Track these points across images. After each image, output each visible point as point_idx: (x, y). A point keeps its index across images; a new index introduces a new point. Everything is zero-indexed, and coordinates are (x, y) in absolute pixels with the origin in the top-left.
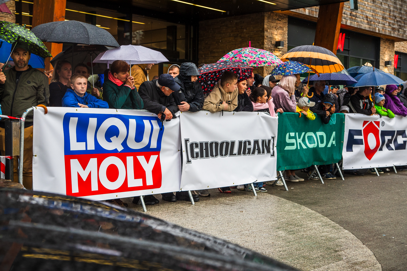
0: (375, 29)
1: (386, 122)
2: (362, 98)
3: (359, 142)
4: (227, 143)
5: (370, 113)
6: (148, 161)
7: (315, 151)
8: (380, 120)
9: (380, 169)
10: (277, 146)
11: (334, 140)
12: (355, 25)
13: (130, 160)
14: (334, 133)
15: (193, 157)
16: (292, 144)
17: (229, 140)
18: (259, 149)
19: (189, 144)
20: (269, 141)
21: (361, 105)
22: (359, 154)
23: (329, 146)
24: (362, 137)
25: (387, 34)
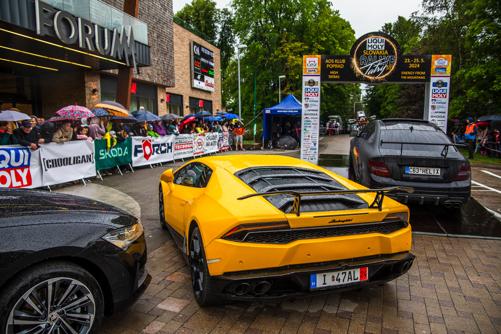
0: (154, 81)
1: (155, 140)
2: (141, 128)
3: (141, 151)
4: (67, 159)
5: (145, 136)
6: (23, 172)
7: (117, 158)
8: (151, 139)
9: (153, 165)
10: (95, 158)
11: (126, 151)
12: (141, 78)
13: (13, 172)
14: (126, 148)
15: (48, 167)
16: (103, 156)
17: (68, 157)
18: (85, 160)
19: (45, 161)
20: (90, 155)
21: (141, 131)
22: (141, 157)
23: (124, 155)
24: (142, 149)
25: (161, 83)
